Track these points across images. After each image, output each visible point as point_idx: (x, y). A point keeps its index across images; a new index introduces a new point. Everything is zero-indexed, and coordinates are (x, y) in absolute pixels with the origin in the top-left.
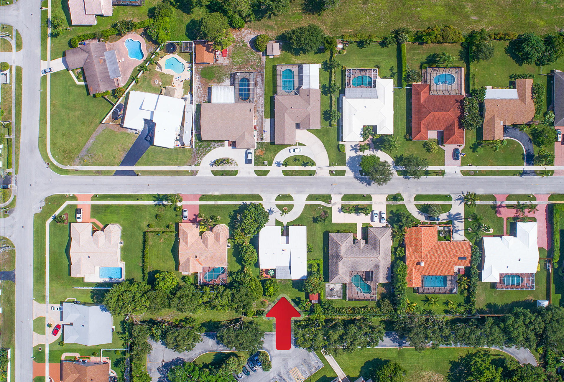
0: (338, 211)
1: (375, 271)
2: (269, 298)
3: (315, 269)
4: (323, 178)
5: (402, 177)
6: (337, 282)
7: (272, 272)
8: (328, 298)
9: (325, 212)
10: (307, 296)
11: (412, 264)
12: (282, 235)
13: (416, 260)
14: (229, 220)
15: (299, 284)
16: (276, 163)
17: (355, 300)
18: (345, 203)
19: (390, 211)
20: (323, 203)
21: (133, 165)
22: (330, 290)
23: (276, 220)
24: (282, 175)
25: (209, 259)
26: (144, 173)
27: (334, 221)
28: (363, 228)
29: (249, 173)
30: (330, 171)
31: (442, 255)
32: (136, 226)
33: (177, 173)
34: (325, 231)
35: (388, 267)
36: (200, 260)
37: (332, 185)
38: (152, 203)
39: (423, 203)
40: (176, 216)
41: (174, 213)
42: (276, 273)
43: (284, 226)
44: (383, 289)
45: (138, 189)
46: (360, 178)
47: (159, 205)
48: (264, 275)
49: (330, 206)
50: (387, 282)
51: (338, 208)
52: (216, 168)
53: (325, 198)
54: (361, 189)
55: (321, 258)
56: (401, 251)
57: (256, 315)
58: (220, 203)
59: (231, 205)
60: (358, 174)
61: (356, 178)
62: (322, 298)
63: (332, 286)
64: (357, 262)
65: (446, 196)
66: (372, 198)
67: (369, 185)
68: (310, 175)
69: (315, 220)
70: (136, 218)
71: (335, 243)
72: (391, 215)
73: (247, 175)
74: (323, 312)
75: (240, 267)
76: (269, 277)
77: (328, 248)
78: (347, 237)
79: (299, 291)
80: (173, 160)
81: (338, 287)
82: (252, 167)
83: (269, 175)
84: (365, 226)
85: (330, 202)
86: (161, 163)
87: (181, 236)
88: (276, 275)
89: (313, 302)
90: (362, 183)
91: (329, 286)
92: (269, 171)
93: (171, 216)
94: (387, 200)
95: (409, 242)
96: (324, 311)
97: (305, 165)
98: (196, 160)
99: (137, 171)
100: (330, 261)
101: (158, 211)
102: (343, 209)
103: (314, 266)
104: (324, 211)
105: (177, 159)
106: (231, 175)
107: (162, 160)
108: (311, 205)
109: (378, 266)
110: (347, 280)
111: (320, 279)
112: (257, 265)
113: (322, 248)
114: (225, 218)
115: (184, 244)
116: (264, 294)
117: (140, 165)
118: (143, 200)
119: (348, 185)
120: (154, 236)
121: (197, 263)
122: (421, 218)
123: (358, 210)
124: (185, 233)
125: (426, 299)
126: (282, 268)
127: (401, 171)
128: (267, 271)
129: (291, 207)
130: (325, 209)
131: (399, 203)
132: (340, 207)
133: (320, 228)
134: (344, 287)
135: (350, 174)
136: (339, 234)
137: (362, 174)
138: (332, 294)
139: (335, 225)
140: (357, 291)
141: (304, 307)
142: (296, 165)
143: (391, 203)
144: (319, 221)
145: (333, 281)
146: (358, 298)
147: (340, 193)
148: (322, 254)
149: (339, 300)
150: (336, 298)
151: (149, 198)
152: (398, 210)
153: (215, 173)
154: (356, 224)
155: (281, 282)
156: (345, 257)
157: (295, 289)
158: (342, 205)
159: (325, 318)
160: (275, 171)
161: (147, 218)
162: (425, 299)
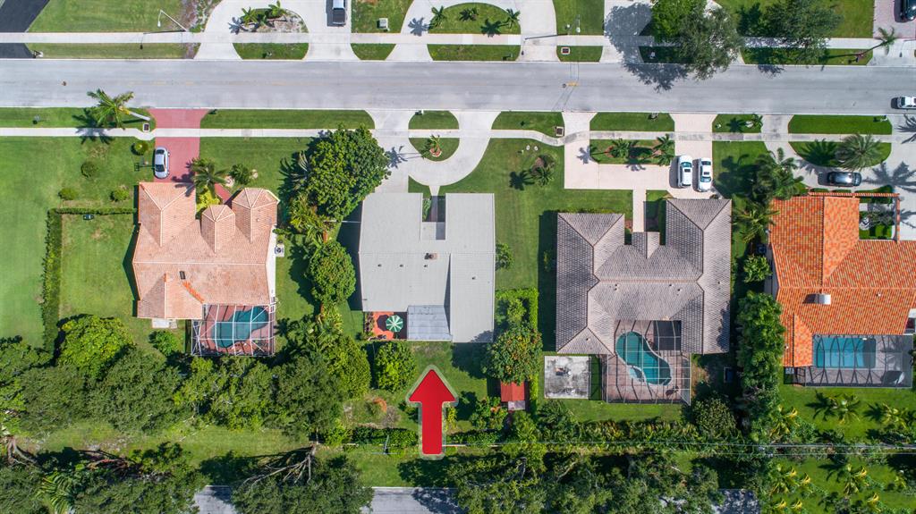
0: (581, 158)
1: (688, 320)
2: (387, 394)
3: (517, 316)
4: (539, 67)
5: (754, 66)
6: (577, 352)
7: (396, 323)
8: (552, 396)
9: (546, 160)
10: (494, 390)
11: (793, 300)
12: (427, 218)
13: (806, 289)
14: (279, 180)
15: (470, 357)
16: (411, 25)
17: (628, 401)
18: (596, 135)
19: (723, 158)
20: (539, 136)
21: (22, 27)
22: (558, 374)
23: (411, 181)
24: (428, 58)
25: (221, 282)
26: (55, 50)
27: (569, 184)
28: (648, 205)
29: (338, 51)
30: (559, 48)
31: (876, 275)
32: (28, 196)
33: (142, 51)
34: (545, 213)
35: (722, 311)
36: (194, 285)
37: (564, 86)
38: (72, 132)
39: (811, 138)
40: (138, 167)
41: (131, 161)
42: (409, 323)
43: (431, 198)
44: (702, 372)
45: (36, 94)
46: (641, 69)
47: (93, 138)
48: (376, 331)
49: (559, 142)
50: (719, 350)
51: (581, 150)
52: (247, 38)
53: (544, 122)
54: (643, 97)
55: (534, 285)
56: (760, 264)
57: (353, 441)
58: (256, 133)
59: (288, 138)
60: (635, 57)
61: (631, 67)
62: (536, 394)
63: (562, 362)
64: (638, 294)
65: (876, 119)
66: (672, 123)
67: (667, 87)
68: (505, 59)
69: (518, 181)
70: (30, 173)
71: (575, 239)
72: (726, 170)
73: (333, 58)
74: (540, 434)
75: (310, 309)
76: (388, 336)
77: (553, 257)
78: (609, 224)
79: (471, 375)
80: (129, 15)
81: (579, 366)
82: (344, 36)
83: (393, 57)
84: (653, 199)
85: (560, 132)
86: (97, 22)
87: (144, 217)
88: (410, 330)
89: (511, 405)
90: (647, 83)
91: (554, 362)
92: (392, 46)
93: (125, 169)
94: (715, 129)
95: (783, 239)
96: (542, 431)
97: (491, 29)
98: (193, 16)
99: (34, 45)
100: (559, 291)
101: (88, 153)
102: (595, 153)
103: (515, 306)
104: (543, 158)
105: (142, 12)
106: (287, 57)
107: (100, 15)
108: (506, 142)
109: (696, 306)
110: (608, 345)
111: (532, 341)
112: (355, 302)
113: (534, 259)
114: (270, 175)
115: (151, 239)
116: (374, 384)
117: (42, 29)
118: (50, 125)
119: (609, 86)
120: (76, 222)
121: (186, 293)
122: (810, 179)
123: (636, 155)
124: (155, 211)
125: (819, 402)
126: (427, 310)
127: (752, 49)
128: (383, 321)
129: (451, 146)
130: (545, 152)
131: (747, 137)
132: (585, 145)
133: (532, 202)
134: (598, 365)
135: (613, 56)
136: (586, 217)
137: (645, 56)
138: (562, 385)
139: (572, 196)
140: (632, 376)
141: (486, 419)
142: (466, 31)
143: (725, 137)
144: (527, 183)
145: (567, 348)
146: (632, 397)
147: (586, 110)
148: (535, 274)
149: (580, 401)
150: (574, 395)
151: (64, 119)
152: (746, 156)
153: (245, 51)
154: (630, 193)
155: (421, 352)
156: (606, 277)
157: (461, 369)
158: (591, 141)
159: (545, 451)
160: (409, 48)
161: (60, 172)
162: (815, 400)
